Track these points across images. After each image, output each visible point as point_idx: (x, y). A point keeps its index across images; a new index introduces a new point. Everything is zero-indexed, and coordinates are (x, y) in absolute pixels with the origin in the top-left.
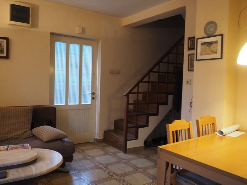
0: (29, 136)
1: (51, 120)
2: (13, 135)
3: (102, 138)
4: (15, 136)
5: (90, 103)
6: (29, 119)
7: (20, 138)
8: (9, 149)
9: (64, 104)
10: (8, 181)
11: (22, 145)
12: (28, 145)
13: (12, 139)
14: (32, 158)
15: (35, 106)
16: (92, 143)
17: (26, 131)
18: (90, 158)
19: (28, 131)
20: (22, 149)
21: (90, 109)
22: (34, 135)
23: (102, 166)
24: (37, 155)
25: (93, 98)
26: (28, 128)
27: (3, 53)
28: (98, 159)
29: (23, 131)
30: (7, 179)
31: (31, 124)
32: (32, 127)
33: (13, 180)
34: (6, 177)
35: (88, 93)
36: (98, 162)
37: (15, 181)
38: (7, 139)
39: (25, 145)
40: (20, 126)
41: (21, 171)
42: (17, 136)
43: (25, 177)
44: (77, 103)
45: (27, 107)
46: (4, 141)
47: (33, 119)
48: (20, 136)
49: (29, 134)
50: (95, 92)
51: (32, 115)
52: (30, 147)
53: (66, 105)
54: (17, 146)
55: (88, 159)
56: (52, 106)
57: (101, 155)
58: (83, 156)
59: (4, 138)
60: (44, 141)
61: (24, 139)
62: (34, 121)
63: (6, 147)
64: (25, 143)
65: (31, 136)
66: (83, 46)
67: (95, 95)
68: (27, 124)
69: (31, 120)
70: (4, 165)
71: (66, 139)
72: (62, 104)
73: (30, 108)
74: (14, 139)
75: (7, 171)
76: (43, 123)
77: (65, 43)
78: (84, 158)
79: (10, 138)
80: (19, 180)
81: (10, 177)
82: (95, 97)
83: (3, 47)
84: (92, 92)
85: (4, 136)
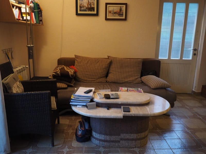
0: (139, 82)
1: (156, 71)
2: (129, 80)
3: (200, 91)
4: (129, 81)
5: (190, 58)
6: (139, 69)
7: (133, 83)
8: (128, 90)
9: (167, 58)
10: (131, 114)
11: (137, 89)
12: (141, 89)
13: (127, 83)
14: (146, 101)
15: (144, 59)
16: (189, 95)
17: (137, 78)
18: (187, 107)
19: (139, 78)
20: (138, 92)
21: (191, 64)
22: (142, 82)
23: (201, 117)
24: (150, 99)
25: (194, 54)
26: (139, 76)
27: (123, 16)
28: (196, 110)
29: (135, 78)
30: (131, 113)
31: (140, 73)
32: (142, 76)
33: (134, 115)
34: (129, 112)
35: (189, 49)
36: (196, 113)
37: (136, 116)
38: (124, 82)
39: (139, 89)
40: (133, 74)
41: (139, 109)
42: (131, 81)
43: (143, 115)
44: (179, 58)
45: (139, 59)
46: (122, 83)
47: (142, 69)
48: (133, 81)
49: (139, 81)
50: (197, 49)
51: (141, 66)
52: (142, 91)
53: (168, 59)
54: (133, 89)
55: (186, 108)
56: (157, 59)
57: (199, 106)
58: (182, 104)
59: (122, 82)
60: (152, 88)
61: (135, 84)
62: (143, 71)
63: (126, 89)
64: (139, 88)
65: (140, 82)
66: (190, 4)
67: (197, 51)
68: (138, 73)
69: (141, 70)
70: (127, 102)
71: (169, 89)
72: (165, 58)
73: (141, 60)
74: (129, 83)
75: (130, 107)
76: (150, 73)
77: (172, 3)
78: (183, 107)
79: (126, 82)
80: (139, 116)
81: (132, 112)
82: (196, 53)
83: (123, 12)
84: (194, 49)
85: (122, 80)
